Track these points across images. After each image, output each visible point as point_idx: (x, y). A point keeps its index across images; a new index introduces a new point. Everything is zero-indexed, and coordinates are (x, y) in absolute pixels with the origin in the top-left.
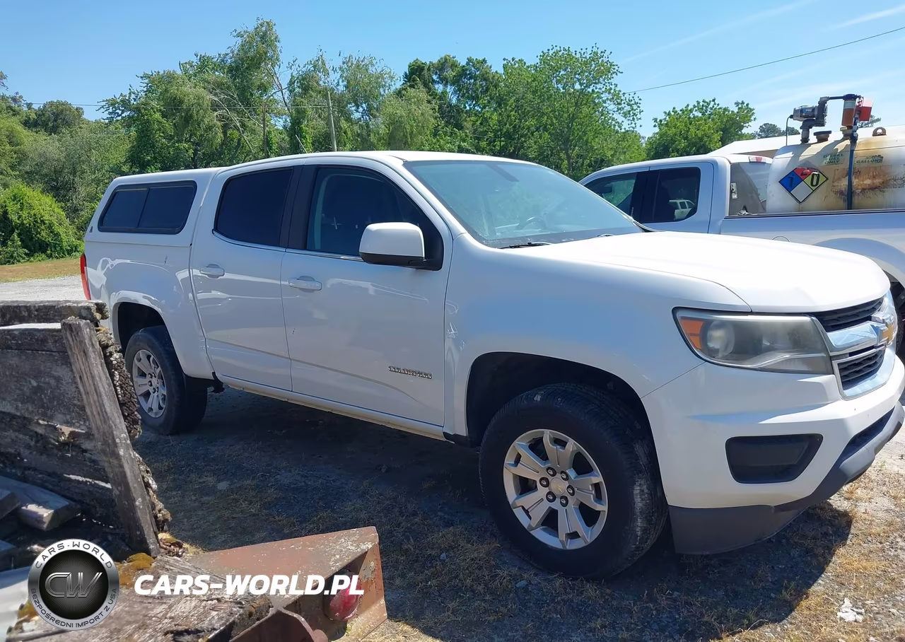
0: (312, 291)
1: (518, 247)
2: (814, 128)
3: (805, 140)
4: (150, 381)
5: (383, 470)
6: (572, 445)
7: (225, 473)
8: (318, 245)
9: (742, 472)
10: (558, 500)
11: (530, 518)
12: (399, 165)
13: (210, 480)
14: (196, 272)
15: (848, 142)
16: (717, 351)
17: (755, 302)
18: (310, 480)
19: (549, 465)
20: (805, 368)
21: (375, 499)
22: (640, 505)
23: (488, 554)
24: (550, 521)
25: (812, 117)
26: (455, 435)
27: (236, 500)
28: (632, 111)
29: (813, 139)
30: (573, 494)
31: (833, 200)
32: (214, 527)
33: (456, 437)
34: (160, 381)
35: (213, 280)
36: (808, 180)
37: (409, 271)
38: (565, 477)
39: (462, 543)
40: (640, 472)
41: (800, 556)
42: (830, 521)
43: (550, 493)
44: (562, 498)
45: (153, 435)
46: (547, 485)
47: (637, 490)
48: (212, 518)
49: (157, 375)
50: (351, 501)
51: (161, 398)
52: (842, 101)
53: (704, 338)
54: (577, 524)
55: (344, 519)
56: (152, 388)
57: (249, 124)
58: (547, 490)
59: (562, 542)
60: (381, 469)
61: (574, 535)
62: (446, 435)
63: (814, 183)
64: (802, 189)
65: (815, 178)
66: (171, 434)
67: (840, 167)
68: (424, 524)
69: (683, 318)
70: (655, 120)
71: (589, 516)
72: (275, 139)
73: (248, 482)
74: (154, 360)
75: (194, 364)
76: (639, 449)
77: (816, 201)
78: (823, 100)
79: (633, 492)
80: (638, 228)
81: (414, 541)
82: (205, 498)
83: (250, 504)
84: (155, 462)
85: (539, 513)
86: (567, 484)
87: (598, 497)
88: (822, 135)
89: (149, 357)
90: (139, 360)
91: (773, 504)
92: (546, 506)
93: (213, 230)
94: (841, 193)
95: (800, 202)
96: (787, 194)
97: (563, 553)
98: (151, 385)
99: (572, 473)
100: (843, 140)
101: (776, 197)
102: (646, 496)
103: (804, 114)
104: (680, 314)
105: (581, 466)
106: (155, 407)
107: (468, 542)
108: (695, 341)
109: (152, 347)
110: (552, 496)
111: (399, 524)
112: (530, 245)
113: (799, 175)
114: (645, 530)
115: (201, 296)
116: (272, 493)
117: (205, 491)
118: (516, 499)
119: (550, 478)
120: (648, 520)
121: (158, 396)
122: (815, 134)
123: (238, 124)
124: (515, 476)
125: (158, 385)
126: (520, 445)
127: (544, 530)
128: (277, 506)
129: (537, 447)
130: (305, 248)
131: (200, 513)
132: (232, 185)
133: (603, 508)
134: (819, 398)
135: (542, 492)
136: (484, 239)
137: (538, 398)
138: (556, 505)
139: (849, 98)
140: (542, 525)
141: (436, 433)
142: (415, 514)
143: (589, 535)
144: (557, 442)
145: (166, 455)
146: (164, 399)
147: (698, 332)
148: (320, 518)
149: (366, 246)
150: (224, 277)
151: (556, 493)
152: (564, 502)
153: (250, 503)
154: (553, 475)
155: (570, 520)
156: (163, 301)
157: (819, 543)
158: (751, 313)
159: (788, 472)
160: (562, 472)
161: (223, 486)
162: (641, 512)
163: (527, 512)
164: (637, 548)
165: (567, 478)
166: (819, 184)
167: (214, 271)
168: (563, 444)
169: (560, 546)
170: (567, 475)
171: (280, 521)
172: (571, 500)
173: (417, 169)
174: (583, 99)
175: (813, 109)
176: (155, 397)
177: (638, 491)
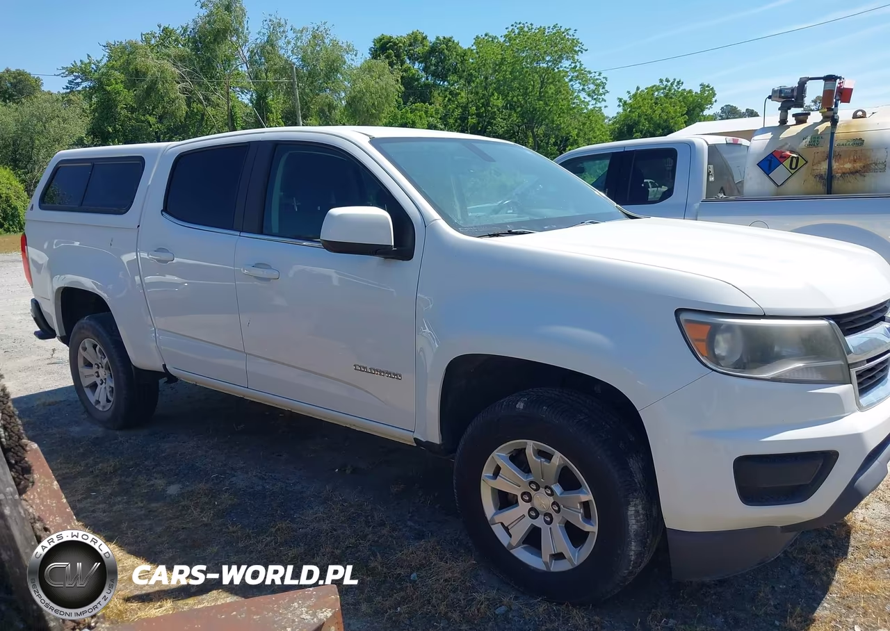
0: (268, 280)
1: (497, 235)
2: (792, 109)
3: (783, 121)
4: (97, 372)
5: (348, 472)
6: (558, 459)
7: (177, 475)
8: (275, 229)
9: (750, 494)
10: (541, 517)
11: (510, 536)
12: (365, 142)
13: (160, 482)
14: (144, 255)
15: (828, 124)
16: (723, 358)
17: (768, 305)
18: (269, 483)
19: (531, 479)
20: (819, 377)
21: (339, 506)
22: (635, 527)
23: (463, 573)
24: (533, 539)
25: (790, 98)
26: (427, 442)
27: (186, 508)
28: (598, 90)
29: (791, 120)
30: (558, 511)
31: (813, 184)
32: (160, 540)
33: (429, 445)
34: (107, 372)
35: (163, 265)
36: (787, 163)
37: (375, 260)
38: (549, 492)
39: (434, 560)
40: (635, 491)
41: (801, 573)
42: (827, 531)
43: (532, 509)
44: (546, 514)
45: (100, 429)
46: (530, 500)
47: (631, 510)
48: (159, 529)
49: (104, 365)
50: (312, 508)
51: (108, 389)
52: (822, 82)
53: (711, 342)
54: (564, 545)
55: (304, 530)
56: (99, 379)
57: (214, 98)
58: (529, 506)
59: (546, 563)
60: (345, 470)
61: (559, 556)
62: (416, 440)
63: (793, 166)
64: (780, 172)
65: (795, 161)
66: (120, 429)
67: (820, 149)
68: (391, 537)
69: (688, 321)
70: (620, 100)
71: (576, 536)
72: (239, 113)
73: (201, 485)
74: (100, 350)
75: (143, 356)
76: (635, 465)
77: (795, 184)
78: (804, 80)
79: (627, 513)
80: (622, 215)
81: (382, 557)
82: (153, 505)
83: (201, 512)
84: (101, 462)
85: (520, 531)
86: (551, 500)
87: (587, 517)
88: (801, 117)
89: (95, 347)
90: (85, 349)
91: (779, 525)
92: (527, 523)
93: (162, 211)
94: (821, 177)
95: (778, 186)
96: (765, 176)
97: (547, 575)
98: (98, 376)
99: (558, 489)
100: (822, 122)
101: (754, 180)
102: (642, 517)
103: (783, 95)
104: (683, 317)
105: (568, 481)
106: (103, 400)
107: (441, 559)
108: (701, 347)
109: (97, 336)
110: (534, 514)
111: (366, 536)
112: (510, 233)
113: (778, 157)
114: (640, 555)
115: (149, 279)
116: (226, 499)
117: (155, 495)
118: (495, 514)
119: (533, 493)
120: (643, 543)
121: (105, 388)
122: (794, 115)
123: (201, 98)
124: (493, 489)
125: (106, 377)
126: (500, 456)
127: (524, 548)
128: (232, 514)
129: (518, 459)
130: (262, 233)
131: (147, 522)
132: (182, 162)
133: (592, 528)
134: (835, 410)
135: (523, 507)
136: (461, 227)
137: (520, 405)
138: (539, 522)
139: (830, 79)
140: (524, 543)
141: (407, 438)
142: (383, 524)
143: (576, 557)
144: (541, 453)
145: (113, 453)
146: (112, 392)
147: (705, 338)
148: (279, 529)
149: (328, 233)
150: (174, 261)
151: (538, 508)
152: (549, 519)
153: (202, 510)
154: (537, 490)
155: (555, 539)
156: (110, 287)
157: (820, 558)
158: (764, 317)
159: (800, 493)
160: (546, 487)
161: (173, 490)
162: (635, 535)
163: (507, 529)
164: (631, 573)
165: (552, 494)
166: (798, 167)
167: (164, 256)
168: (548, 457)
169: (543, 568)
170: (552, 491)
171: (234, 532)
172: (557, 518)
173: (385, 146)
174: (550, 78)
175: (792, 90)
176: (103, 388)
177: (633, 513)
